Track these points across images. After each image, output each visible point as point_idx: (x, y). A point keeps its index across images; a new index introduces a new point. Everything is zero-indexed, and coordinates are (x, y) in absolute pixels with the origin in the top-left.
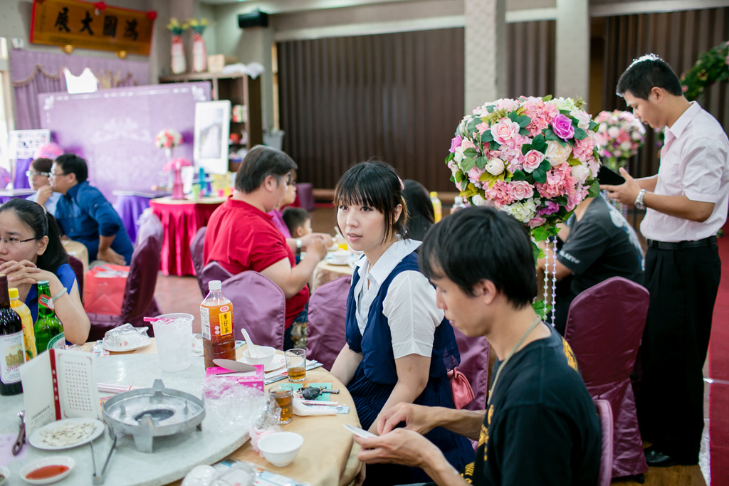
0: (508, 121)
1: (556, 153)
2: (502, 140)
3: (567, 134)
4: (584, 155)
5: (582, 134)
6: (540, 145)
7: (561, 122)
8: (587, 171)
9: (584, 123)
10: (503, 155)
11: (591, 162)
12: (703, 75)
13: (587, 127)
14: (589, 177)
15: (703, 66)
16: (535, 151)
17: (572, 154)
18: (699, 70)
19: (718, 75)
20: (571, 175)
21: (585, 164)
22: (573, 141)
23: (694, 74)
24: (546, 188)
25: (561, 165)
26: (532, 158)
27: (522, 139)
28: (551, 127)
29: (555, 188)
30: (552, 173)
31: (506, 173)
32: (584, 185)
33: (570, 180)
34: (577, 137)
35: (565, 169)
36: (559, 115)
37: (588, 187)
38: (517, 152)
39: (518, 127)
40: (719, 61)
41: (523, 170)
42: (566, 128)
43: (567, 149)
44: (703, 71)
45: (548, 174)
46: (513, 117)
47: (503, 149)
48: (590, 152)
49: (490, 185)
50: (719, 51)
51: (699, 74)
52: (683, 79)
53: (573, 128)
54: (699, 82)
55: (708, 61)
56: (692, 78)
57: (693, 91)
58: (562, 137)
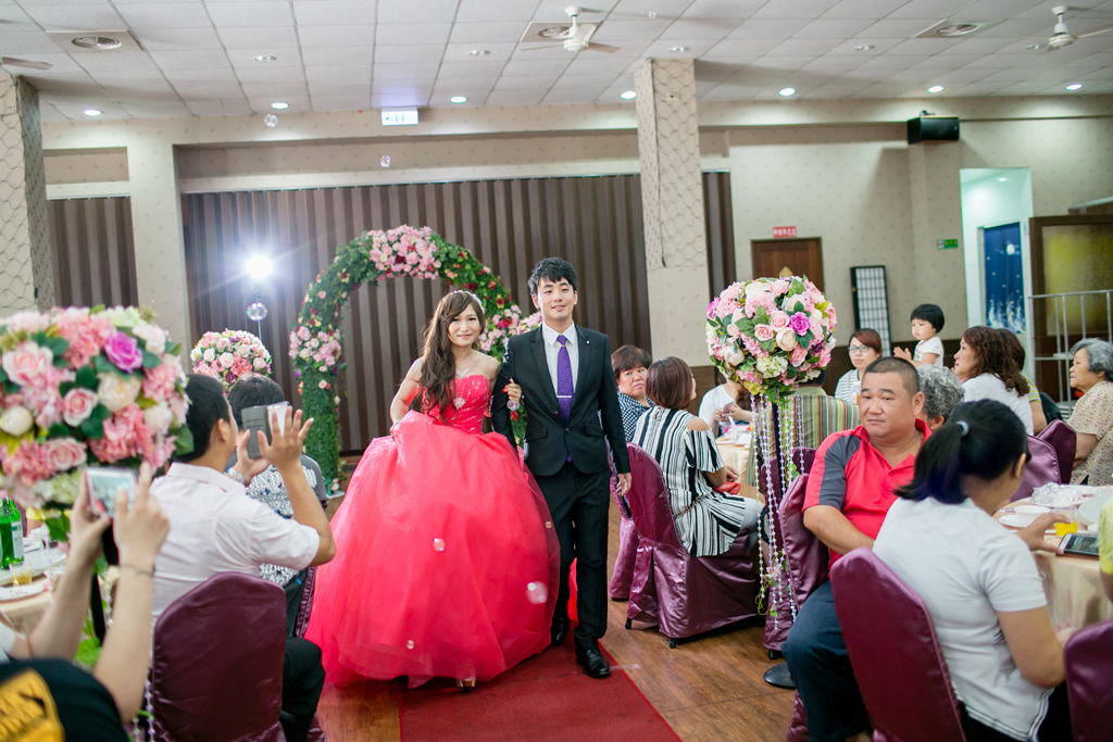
0: (32, 347)
1: (115, 391)
2: (24, 377)
3: (129, 362)
4: (161, 392)
5: (154, 360)
6: (89, 380)
7: (120, 344)
8: (167, 414)
9: (156, 344)
10: (29, 401)
11: (174, 401)
12: (344, 276)
13: (162, 349)
14: (172, 424)
15: (343, 263)
16: (82, 390)
17: (142, 391)
18: (338, 269)
19: (365, 273)
20: (144, 421)
21: (164, 404)
22: (141, 372)
23: (332, 274)
24: (105, 446)
25: (126, 409)
26: (78, 401)
27: (58, 374)
28: (103, 353)
29: (120, 445)
30: (113, 421)
31: (35, 429)
32: (167, 436)
33: (144, 430)
34: (147, 365)
35: (133, 415)
36: (115, 333)
37: (173, 438)
38: (52, 395)
39: (49, 354)
40: (362, 257)
41: (64, 423)
42: (129, 352)
43: (133, 385)
44: (344, 270)
45: (107, 424)
46: (41, 339)
47: (29, 392)
48: (169, 385)
49: (10, 450)
50: (360, 243)
51: (339, 274)
52: (319, 281)
53: (140, 352)
54: (340, 284)
55: (349, 257)
56: (331, 279)
57: (334, 298)
58: (123, 366)
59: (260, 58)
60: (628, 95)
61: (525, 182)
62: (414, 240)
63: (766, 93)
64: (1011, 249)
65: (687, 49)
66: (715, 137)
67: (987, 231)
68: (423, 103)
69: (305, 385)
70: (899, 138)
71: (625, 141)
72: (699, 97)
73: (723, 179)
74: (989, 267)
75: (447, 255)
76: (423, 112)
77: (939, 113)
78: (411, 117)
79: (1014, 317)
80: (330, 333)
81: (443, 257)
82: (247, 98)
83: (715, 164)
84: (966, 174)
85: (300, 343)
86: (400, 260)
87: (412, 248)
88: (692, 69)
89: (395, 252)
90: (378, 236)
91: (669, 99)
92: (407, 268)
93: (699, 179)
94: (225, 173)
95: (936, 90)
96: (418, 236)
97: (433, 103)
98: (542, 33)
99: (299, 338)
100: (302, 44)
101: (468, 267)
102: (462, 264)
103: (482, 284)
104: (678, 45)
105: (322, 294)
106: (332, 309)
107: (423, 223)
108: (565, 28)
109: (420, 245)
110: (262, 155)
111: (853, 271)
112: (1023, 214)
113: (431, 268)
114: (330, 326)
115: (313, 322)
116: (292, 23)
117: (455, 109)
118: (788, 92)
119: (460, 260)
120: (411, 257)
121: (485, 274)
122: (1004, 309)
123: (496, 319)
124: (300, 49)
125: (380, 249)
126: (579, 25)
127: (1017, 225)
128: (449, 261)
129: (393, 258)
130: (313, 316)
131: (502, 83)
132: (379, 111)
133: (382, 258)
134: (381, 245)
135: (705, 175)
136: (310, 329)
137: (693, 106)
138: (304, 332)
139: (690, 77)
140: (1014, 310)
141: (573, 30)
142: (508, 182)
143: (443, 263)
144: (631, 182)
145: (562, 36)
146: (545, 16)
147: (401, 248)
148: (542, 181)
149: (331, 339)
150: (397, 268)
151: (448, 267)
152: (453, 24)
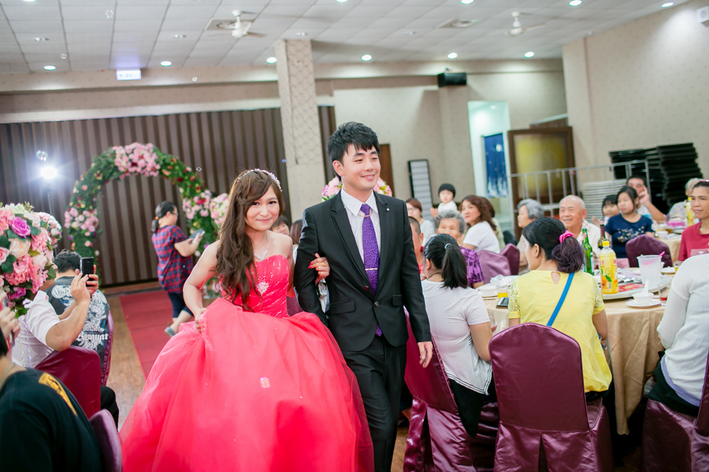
1: (18, 248)
3: (24, 232)
4: (41, 247)
5: (36, 231)
6: (5, 243)
7: (18, 223)
8: (45, 259)
9: (36, 222)
11: (47, 252)
12: (99, 175)
13: (39, 225)
14: (47, 263)
15: (97, 167)
17: (31, 247)
18: (94, 171)
19: (111, 174)
20: (33, 263)
22: (30, 237)
23: (91, 175)
24: (14, 277)
25: (23, 257)
28: (11, 228)
29: (21, 276)
30: (18, 264)
32: (44, 270)
33: (33, 266)
34: (33, 234)
35: (27, 259)
36: (15, 218)
37: (47, 272)
40: (109, 163)
42: (23, 227)
43: (27, 243)
44: (98, 172)
45: (15, 265)
48: (45, 244)
50: (108, 155)
51: (95, 175)
52: (82, 179)
53: (29, 227)
54: (96, 181)
55: (101, 164)
56: (90, 178)
57: (92, 189)
58: (21, 235)
59: (38, 39)
60: (271, 60)
61: (209, 114)
62: (143, 152)
63: (354, 58)
64: (499, 148)
65: (306, 34)
66: (325, 85)
67: (486, 138)
68: (143, 66)
69: (76, 245)
70: (432, 84)
71: (271, 88)
72: (314, 62)
73: (330, 110)
74: (487, 158)
75: (164, 161)
76: (144, 71)
77: (455, 70)
78: (136, 75)
79: (503, 187)
80: (91, 211)
81: (161, 162)
82: (27, 63)
83: (325, 101)
84: (472, 105)
85: (72, 218)
86: (134, 164)
87: (141, 157)
88: (309, 46)
89: (130, 160)
90: (119, 150)
91: (296, 64)
92: (139, 170)
93: (316, 111)
94: (13, 111)
95: (453, 56)
96: (145, 150)
97: (150, 65)
98: (218, 25)
99: (71, 215)
100: (66, 31)
101: (177, 168)
102: (174, 166)
103: (186, 178)
104: (301, 32)
105: (85, 187)
106: (92, 196)
107: (146, 141)
108: (233, 22)
109: (146, 155)
110: (39, 99)
111: (409, 163)
112: (504, 127)
113: (154, 169)
114: (91, 207)
115: (79, 205)
116: (60, 18)
117: (164, 69)
118: (367, 58)
119: (172, 163)
120: (141, 163)
121: (188, 172)
122: (496, 183)
123: (196, 199)
124: (65, 33)
125: (121, 158)
126: (242, 21)
127: (501, 135)
128: (165, 165)
129: (130, 164)
130: (79, 201)
131: (193, 54)
132: (115, 71)
133: (122, 163)
134: (122, 156)
135: (320, 108)
136: (78, 210)
137: (311, 67)
138: (74, 211)
139: (308, 50)
140: (502, 183)
141: (238, 25)
142: (199, 114)
143: (162, 166)
144: (275, 113)
145: (231, 27)
146: (221, 15)
147: (134, 157)
148: (220, 113)
149: (92, 215)
150: (132, 169)
151: (165, 168)
152: (163, 20)
